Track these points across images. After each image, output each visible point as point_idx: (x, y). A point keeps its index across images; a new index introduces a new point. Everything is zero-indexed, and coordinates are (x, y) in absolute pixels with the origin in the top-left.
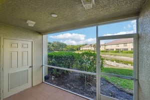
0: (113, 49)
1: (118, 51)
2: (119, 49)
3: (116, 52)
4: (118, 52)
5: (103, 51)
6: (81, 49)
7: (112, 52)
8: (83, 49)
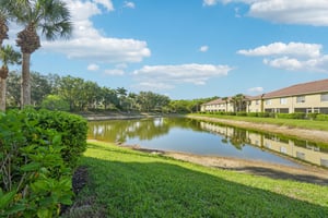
0: (286, 110)
1: (301, 114)
2: (304, 110)
3: (294, 117)
4: (303, 117)
5: (256, 115)
6: (202, 109)
7: (283, 117)
8: (208, 108)
